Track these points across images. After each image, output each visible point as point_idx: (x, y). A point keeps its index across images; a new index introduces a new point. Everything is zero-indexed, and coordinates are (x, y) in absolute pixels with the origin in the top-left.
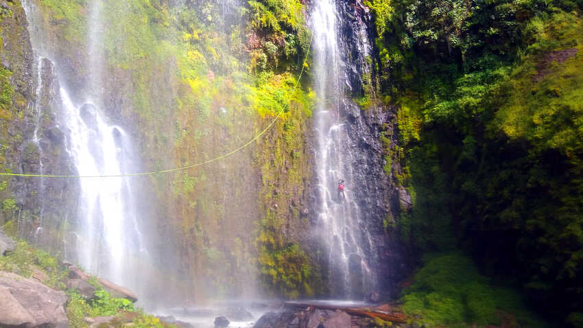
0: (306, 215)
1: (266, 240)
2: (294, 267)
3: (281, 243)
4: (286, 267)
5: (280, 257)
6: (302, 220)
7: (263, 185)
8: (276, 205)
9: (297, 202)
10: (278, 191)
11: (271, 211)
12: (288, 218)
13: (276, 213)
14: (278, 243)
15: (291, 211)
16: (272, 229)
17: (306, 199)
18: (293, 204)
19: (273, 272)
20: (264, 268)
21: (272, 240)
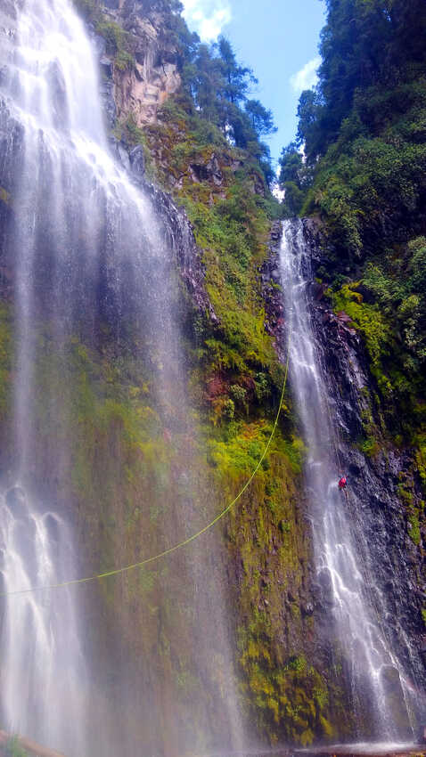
0: (310, 613)
1: (257, 654)
2: (304, 694)
3: (280, 658)
4: (291, 696)
5: (281, 679)
6: (306, 621)
7: (246, 575)
8: (267, 602)
9: (296, 595)
10: (267, 581)
11: (259, 610)
12: (285, 619)
13: (268, 613)
14: (275, 659)
15: (288, 609)
16: (265, 637)
17: (307, 590)
18: (291, 599)
19: (273, 704)
20: (259, 698)
21: (267, 655)
